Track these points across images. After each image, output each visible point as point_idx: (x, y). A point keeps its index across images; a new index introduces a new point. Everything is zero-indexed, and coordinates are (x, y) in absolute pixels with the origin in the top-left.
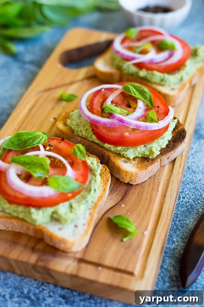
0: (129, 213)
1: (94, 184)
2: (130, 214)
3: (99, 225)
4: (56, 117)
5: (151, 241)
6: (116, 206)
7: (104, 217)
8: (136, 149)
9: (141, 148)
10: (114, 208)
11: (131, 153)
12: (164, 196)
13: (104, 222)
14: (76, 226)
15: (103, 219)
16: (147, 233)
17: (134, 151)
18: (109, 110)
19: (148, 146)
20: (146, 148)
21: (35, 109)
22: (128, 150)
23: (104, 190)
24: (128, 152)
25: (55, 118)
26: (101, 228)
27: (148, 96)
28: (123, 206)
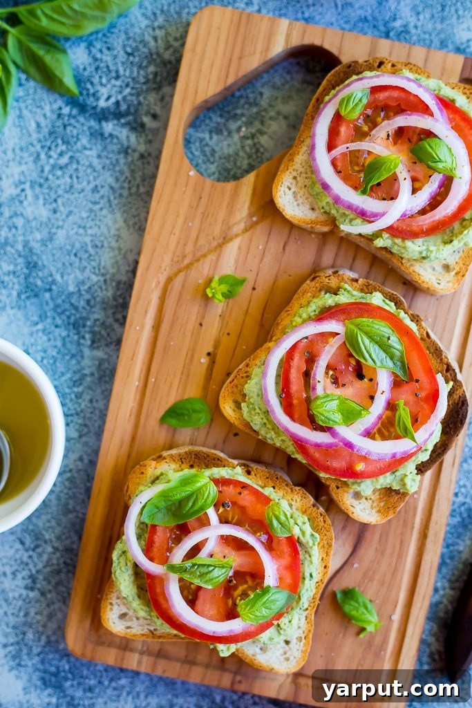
0: (366, 581)
1: (309, 566)
2: (368, 583)
3: (321, 608)
4: (210, 350)
5: (402, 629)
6: (345, 567)
7: (327, 593)
8: (377, 480)
9: (386, 477)
10: (341, 572)
11: (367, 486)
12: (424, 536)
13: (326, 602)
14: (287, 642)
15: (325, 596)
16: (397, 617)
17: (372, 482)
18: (323, 418)
19: (398, 474)
20: (394, 476)
21: (165, 327)
22: (362, 482)
23: (325, 567)
24: (363, 485)
25: (209, 354)
26: (323, 614)
27: (398, 353)
28: (356, 566)
